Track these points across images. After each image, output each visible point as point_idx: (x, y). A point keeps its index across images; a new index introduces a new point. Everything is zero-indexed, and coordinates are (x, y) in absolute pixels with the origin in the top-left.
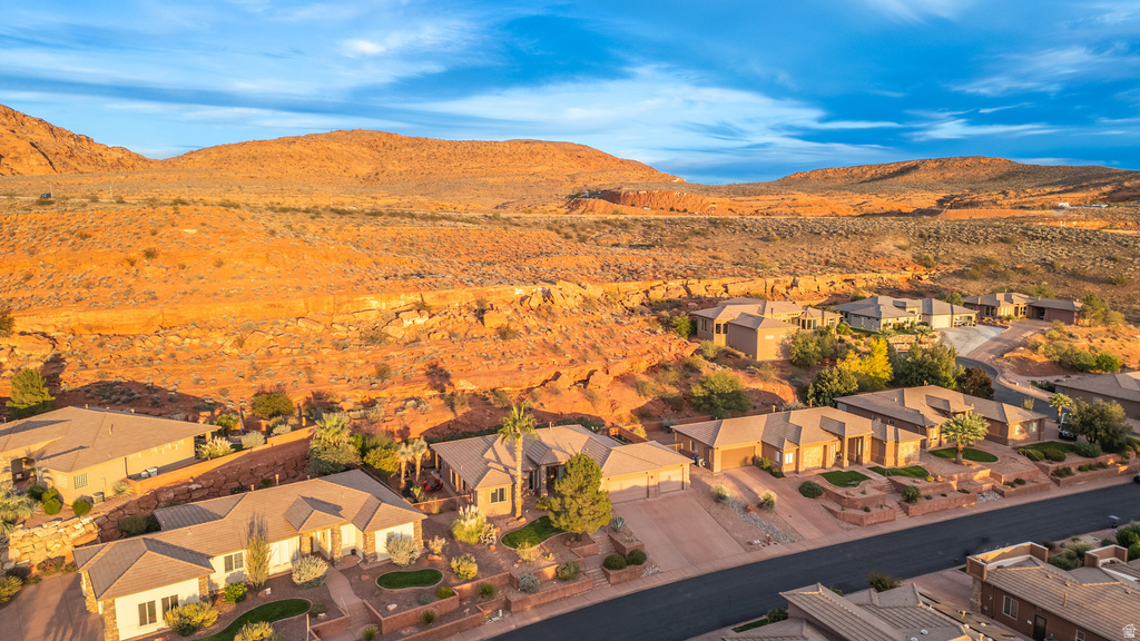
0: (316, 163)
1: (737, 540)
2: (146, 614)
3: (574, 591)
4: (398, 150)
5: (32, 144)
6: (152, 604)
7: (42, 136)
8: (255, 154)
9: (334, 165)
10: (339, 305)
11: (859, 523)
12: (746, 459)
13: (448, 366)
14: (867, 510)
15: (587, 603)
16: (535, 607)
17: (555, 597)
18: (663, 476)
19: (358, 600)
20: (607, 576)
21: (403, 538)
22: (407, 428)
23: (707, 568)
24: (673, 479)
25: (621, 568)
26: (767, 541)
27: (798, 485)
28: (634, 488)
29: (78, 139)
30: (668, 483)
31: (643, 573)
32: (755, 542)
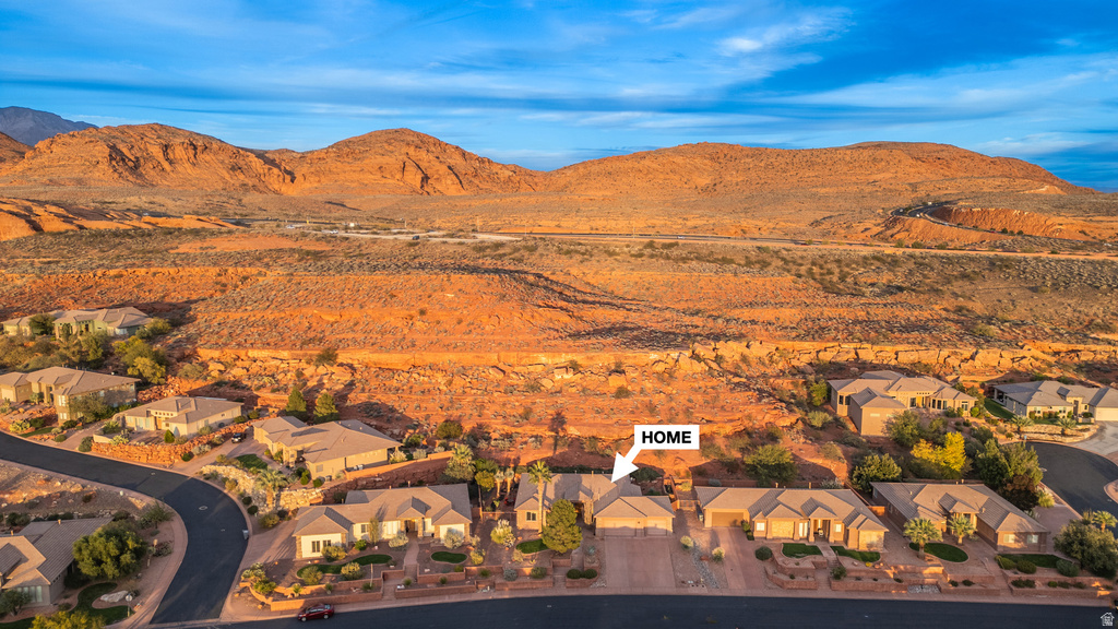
0: (662, 176)
1: (676, 578)
2: (316, 547)
3: (539, 586)
4: (737, 161)
5: (450, 168)
6: (318, 542)
7: (457, 160)
8: (611, 170)
9: (677, 177)
11: (781, 585)
12: (735, 521)
13: (568, 416)
14: (792, 577)
15: (543, 595)
16: (511, 589)
17: (526, 587)
18: (650, 523)
19: (416, 563)
20: (566, 581)
21: (458, 533)
22: (519, 458)
23: (638, 591)
24: (659, 526)
25: (576, 578)
26: (697, 583)
27: (759, 549)
28: (625, 528)
29: (481, 160)
30: (655, 528)
31: (592, 585)
32: (689, 582)
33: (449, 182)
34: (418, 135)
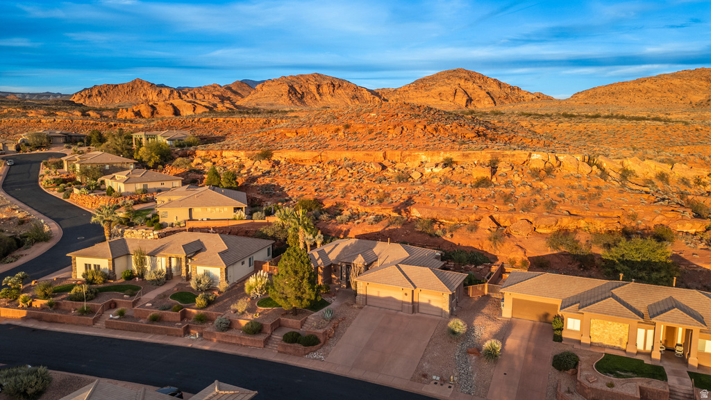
0: (659, 95)
1: (418, 369)
5: (488, 93)
7: (494, 88)
8: (615, 91)
9: (673, 95)
12: (546, 315)
16: (219, 341)
18: (423, 298)
24: (434, 304)
26: (443, 381)
28: (390, 299)
29: (513, 88)
30: (428, 305)
31: (308, 354)
32: (434, 377)
33: (486, 102)
34: (469, 72)
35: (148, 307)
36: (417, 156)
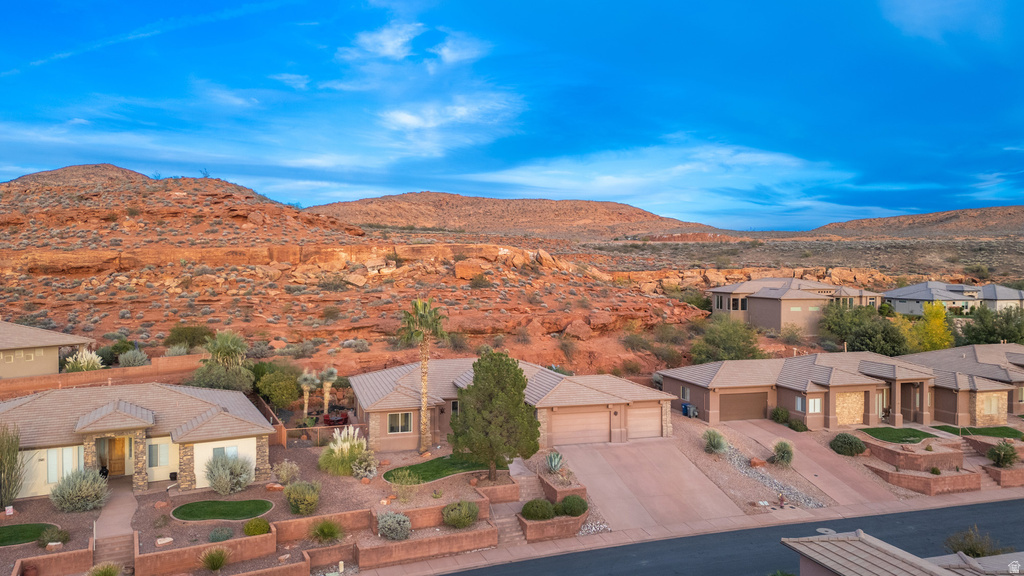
1: (733, 498)
3: (466, 545)
4: (459, 208)
10: (306, 256)
14: (935, 471)
17: (435, 551)
20: (523, 528)
21: (235, 458)
25: (544, 517)
27: (829, 440)
31: (580, 529)
32: (761, 503)
35: (165, 547)
36: (332, 254)
